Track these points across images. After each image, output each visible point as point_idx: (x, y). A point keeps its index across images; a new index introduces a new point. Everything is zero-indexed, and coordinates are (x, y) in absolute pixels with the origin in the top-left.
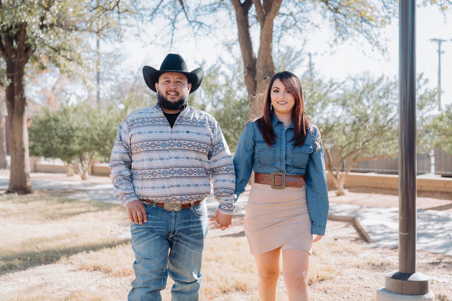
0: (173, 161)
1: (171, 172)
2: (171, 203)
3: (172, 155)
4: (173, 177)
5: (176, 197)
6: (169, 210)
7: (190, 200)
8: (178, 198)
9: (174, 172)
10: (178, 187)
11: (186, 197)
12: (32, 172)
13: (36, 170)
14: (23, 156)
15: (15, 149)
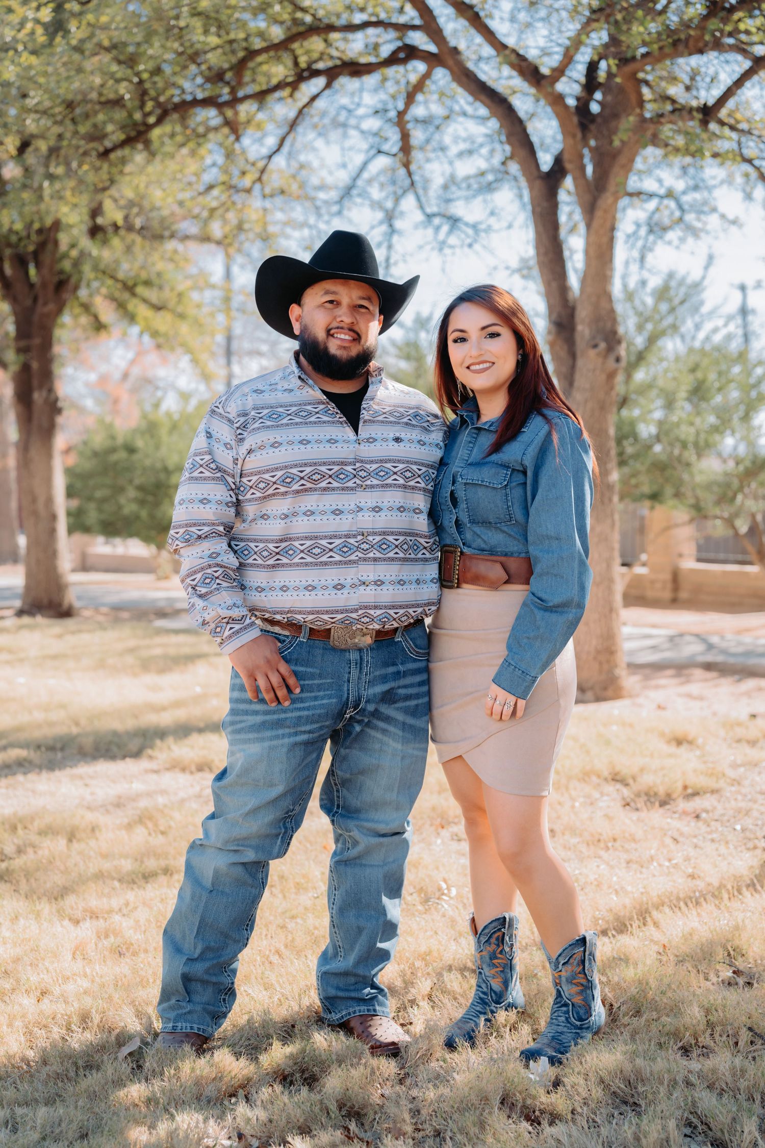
0: (366, 518)
1: (362, 546)
2: (354, 628)
3: (363, 502)
4: (365, 560)
5: (372, 612)
6: (343, 647)
7: (403, 619)
8: (375, 615)
9: (367, 546)
10: (379, 586)
11: (396, 613)
12: (74, 570)
13: (84, 566)
14: (52, 531)
15: (35, 513)
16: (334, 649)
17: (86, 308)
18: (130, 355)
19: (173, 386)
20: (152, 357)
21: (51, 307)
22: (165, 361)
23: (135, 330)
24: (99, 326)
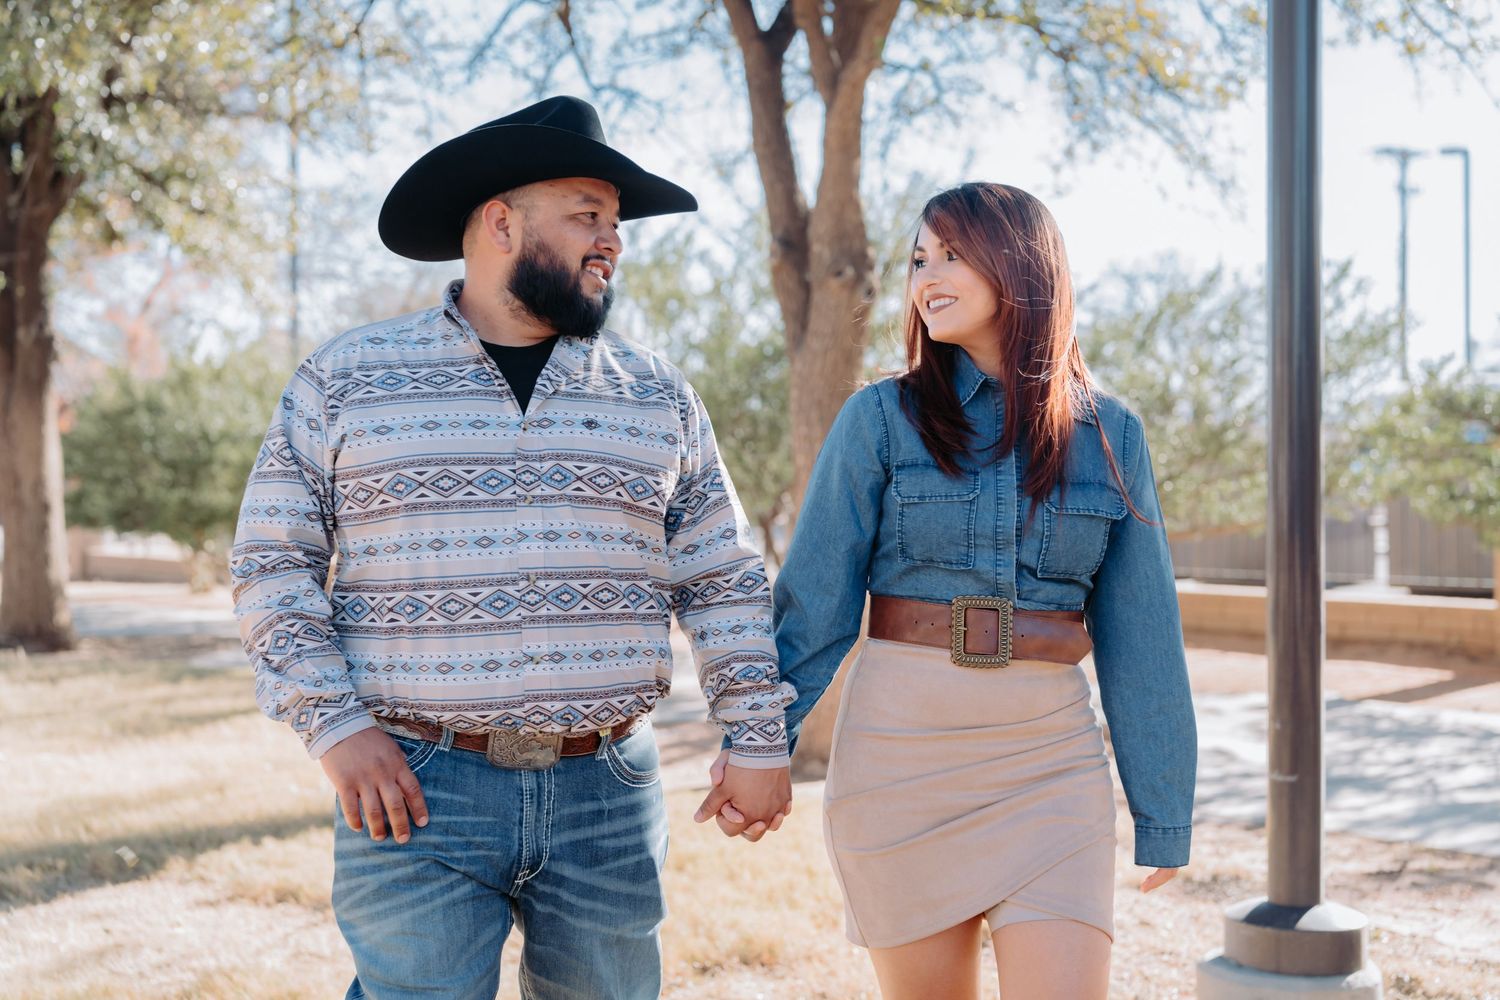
1: (528, 598)
2: (521, 732)
3: (528, 523)
4: (532, 620)
6: (507, 764)
7: (602, 716)
8: (553, 709)
9: (537, 597)
10: (557, 662)
11: (587, 707)
16: (494, 767)
17: (94, 209)
18: (153, 277)
19: (214, 321)
20: (187, 280)
21: (44, 207)
22: (205, 285)
23: (161, 242)
24: (111, 236)
